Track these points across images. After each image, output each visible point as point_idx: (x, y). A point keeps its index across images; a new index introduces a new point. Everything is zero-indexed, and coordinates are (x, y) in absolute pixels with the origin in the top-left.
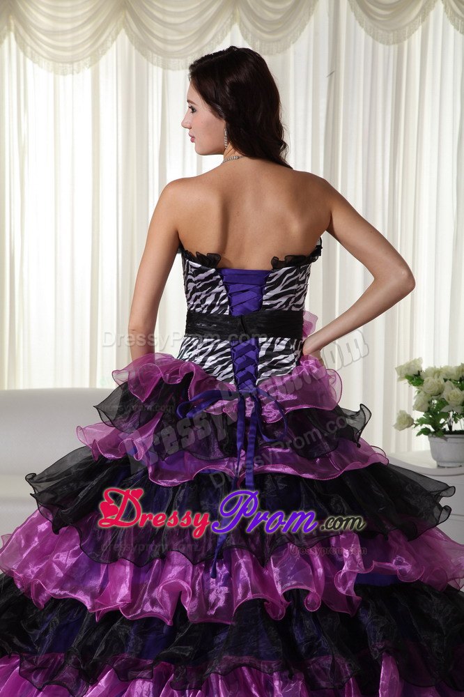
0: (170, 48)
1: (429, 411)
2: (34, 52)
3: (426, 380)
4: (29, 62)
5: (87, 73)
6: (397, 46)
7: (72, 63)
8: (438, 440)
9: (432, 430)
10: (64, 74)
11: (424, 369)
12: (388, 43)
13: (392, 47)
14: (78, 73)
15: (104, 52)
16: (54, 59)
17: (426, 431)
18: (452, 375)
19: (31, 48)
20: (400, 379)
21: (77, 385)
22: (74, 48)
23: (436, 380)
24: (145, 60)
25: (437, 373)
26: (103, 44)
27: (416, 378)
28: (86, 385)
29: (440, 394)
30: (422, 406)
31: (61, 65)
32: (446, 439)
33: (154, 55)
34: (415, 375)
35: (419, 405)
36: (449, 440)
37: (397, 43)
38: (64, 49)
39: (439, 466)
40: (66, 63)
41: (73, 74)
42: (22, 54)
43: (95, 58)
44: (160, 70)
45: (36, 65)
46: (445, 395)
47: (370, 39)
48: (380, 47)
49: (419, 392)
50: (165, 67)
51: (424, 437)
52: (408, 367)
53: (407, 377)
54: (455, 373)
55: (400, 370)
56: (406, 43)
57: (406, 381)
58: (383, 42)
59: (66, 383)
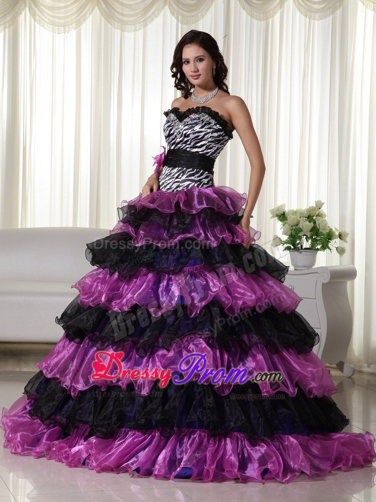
0: (126, 19)
1: (291, 236)
2: (41, 19)
3: (289, 217)
4: (37, 25)
5: (73, 33)
6: (265, 22)
7: (64, 26)
8: (296, 253)
9: (292, 247)
10: (58, 33)
11: (287, 211)
12: (260, 20)
13: (262, 22)
14: (68, 32)
15: (85, 20)
16: (53, 24)
17: (288, 248)
18: (304, 214)
19: (39, 17)
20: (273, 217)
21: (64, 226)
22: (65, 18)
23: (295, 217)
24: (110, 25)
25: (295, 213)
26: (84, 15)
27: (282, 217)
28: (71, 225)
29: (297, 225)
30: (287, 232)
31: (57, 27)
32: (301, 252)
33: (116, 23)
34: (282, 214)
35: (286, 231)
36: (302, 253)
37: (266, 20)
38: (59, 18)
39: (295, 269)
40: (61, 26)
41: (65, 33)
42: (33, 20)
43: (79, 24)
44: (119, 31)
45: (42, 28)
46: (301, 226)
47: (249, 17)
48: (255, 21)
49: (284, 225)
50: (122, 30)
51: (288, 252)
52: (278, 209)
53: (277, 216)
54: (305, 213)
55: (272, 211)
56: (270, 20)
57: (276, 218)
58: (256, 19)
59: (57, 224)
